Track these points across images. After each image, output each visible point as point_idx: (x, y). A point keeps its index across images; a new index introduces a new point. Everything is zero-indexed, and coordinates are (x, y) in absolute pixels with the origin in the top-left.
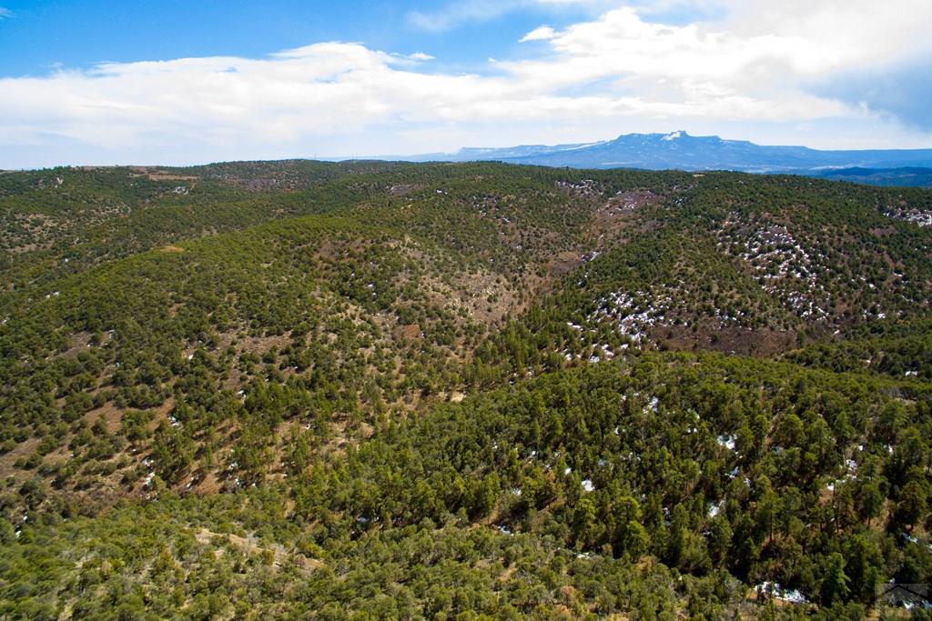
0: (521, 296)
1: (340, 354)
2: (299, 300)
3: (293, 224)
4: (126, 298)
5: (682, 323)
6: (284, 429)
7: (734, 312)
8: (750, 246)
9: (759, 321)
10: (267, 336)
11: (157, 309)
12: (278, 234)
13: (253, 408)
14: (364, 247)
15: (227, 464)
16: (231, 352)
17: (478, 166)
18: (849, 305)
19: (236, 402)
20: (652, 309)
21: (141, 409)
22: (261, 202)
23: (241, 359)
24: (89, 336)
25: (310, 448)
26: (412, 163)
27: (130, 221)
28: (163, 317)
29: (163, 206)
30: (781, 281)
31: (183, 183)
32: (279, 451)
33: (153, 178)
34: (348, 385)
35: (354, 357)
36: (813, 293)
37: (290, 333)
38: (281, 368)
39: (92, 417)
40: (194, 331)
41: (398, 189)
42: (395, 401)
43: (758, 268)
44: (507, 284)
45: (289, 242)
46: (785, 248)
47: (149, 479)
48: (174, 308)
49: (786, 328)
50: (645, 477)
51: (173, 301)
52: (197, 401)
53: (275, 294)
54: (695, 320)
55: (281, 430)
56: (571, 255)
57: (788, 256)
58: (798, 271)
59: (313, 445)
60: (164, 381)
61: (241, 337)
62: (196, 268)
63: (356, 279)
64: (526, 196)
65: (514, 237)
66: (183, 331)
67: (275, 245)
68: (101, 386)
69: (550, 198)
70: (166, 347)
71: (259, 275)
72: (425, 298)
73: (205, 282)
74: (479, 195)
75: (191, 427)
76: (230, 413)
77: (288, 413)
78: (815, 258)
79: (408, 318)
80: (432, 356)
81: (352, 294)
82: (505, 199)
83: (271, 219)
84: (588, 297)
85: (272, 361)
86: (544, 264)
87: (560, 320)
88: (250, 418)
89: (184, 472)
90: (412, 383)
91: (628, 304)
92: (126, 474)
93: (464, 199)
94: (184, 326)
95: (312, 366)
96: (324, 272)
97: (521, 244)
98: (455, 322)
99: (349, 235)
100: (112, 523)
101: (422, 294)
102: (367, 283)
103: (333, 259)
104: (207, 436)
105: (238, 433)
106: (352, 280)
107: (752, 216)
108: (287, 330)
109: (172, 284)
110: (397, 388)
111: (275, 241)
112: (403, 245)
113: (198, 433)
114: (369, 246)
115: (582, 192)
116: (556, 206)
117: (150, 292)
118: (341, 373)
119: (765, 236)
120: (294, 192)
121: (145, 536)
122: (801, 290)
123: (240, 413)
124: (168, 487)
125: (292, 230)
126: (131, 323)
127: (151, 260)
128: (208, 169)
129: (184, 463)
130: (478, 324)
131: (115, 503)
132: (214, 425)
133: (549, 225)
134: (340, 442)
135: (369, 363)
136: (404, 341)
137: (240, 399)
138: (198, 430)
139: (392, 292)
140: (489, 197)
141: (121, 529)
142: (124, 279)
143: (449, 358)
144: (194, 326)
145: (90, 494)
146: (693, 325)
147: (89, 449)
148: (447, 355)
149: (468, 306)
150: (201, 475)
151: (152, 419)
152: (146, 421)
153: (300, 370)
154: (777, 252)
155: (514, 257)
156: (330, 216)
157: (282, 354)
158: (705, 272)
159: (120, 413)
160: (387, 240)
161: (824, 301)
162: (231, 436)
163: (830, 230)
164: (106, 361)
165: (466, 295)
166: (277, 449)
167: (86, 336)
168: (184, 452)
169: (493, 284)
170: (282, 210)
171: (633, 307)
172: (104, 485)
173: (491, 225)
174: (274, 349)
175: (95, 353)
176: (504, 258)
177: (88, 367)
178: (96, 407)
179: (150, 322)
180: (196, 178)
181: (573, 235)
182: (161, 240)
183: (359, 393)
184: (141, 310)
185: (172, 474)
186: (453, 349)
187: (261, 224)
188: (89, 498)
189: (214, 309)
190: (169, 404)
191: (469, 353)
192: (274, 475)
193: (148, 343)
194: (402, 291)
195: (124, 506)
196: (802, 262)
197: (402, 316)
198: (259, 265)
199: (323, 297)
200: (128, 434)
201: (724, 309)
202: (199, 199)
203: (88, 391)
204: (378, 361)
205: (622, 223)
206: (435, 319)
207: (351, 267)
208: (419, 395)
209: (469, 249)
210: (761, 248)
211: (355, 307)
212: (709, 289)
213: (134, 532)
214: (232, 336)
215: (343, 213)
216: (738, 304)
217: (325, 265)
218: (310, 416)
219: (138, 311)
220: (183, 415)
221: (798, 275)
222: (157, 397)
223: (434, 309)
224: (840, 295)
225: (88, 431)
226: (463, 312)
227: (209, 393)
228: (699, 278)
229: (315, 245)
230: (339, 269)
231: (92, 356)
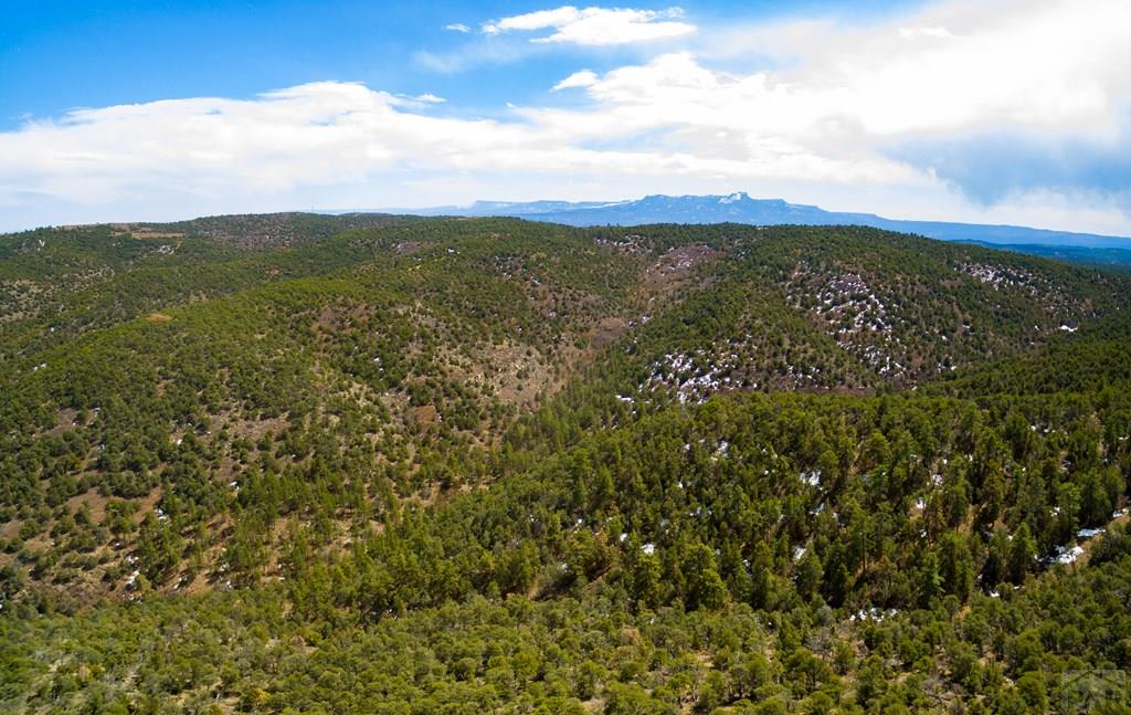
0: (557, 372)
1: (343, 440)
2: (295, 377)
3: (289, 287)
4: (111, 372)
5: (751, 385)
6: (280, 526)
7: (809, 369)
8: (823, 298)
9: (836, 377)
10: (262, 420)
11: (144, 386)
12: (273, 299)
13: (247, 502)
14: (368, 314)
15: (219, 564)
16: (223, 438)
17: (495, 222)
18: (924, 358)
19: (228, 494)
20: (715, 369)
21: (126, 498)
22: (253, 262)
23: (234, 446)
24: (75, 414)
25: (310, 547)
26: (421, 217)
27: (114, 285)
28: (150, 394)
29: (148, 268)
30: (857, 336)
31: (168, 242)
32: (276, 551)
33: (136, 236)
34: (353, 476)
35: (359, 444)
36: (890, 346)
37: (286, 414)
38: (277, 456)
39: (75, 504)
40: (183, 412)
41: (405, 247)
42: (409, 495)
43: (832, 322)
44: (540, 357)
45: (285, 308)
46: (859, 298)
47: (132, 578)
48: (162, 385)
49: (865, 385)
50: (718, 528)
51: (161, 377)
52: (186, 492)
53: (270, 370)
54: (766, 380)
55: (277, 528)
56: (617, 322)
57: (863, 308)
58: (874, 323)
59: (315, 545)
60: (150, 468)
61: (233, 420)
62: (185, 339)
63: (360, 352)
64: (559, 255)
65: (545, 302)
66: (172, 412)
67: (270, 312)
68: (86, 470)
69: (588, 257)
70: (153, 430)
71: (253, 348)
72: (442, 373)
73: (195, 355)
74: (503, 255)
75: (179, 522)
76: (222, 507)
77: (286, 509)
78: (890, 308)
79: (422, 398)
80: (453, 444)
81: (355, 370)
82: (534, 257)
83: (265, 282)
84: (639, 362)
85: (268, 449)
86: (584, 334)
87: (606, 392)
88: (243, 513)
89: (171, 572)
90: (429, 473)
91: (687, 366)
92: (108, 570)
93: (484, 260)
94: (173, 406)
95: (312, 454)
96: (324, 345)
97: (555, 310)
98: (479, 402)
99: (351, 301)
100: (91, 624)
101: (437, 368)
102: (372, 356)
103: (333, 330)
104: (196, 533)
105: (231, 530)
106: (356, 353)
107: (823, 265)
108: (284, 411)
109: (159, 358)
110: (411, 480)
111: (269, 308)
112: (413, 311)
113: (187, 529)
114: (373, 312)
115: (627, 250)
116: (596, 266)
117: (136, 366)
118: (345, 461)
119: (838, 286)
120: (289, 250)
121: (128, 640)
122: (877, 344)
123: (233, 508)
124: (153, 587)
125: (288, 295)
126: (117, 400)
127: (137, 330)
128: (194, 224)
129: (171, 562)
130: (506, 404)
131: (96, 601)
132: (205, 520)
133: (587, 286)
134: (345, 542)
135: (377, 451)
136: (418, 426)
137: (233, 491)
138: (187, 525)
139: (403, 366)
140: (514, 255)
141: (100, 632)
142: (110, 352)
143: (472, 446)
144: (183, 406)
145: (68, 589)
146: (764, 386)
147: (70, 539)
148: (470, 442)
149: (494, 383)
150: (190, 576)
151: (137, 511)
152: (131, 512)
153: (298, 458)
154: (851, 303)
155: (547, 326)
156: (330, 279)
157: (278, 439)
158: (774, 325)
159: (104, 501)
160: (394, 306)
161: (901, 354)
162: (223, 533)
163: (904, 279)
164: (91, 442)
165: (490, 370)
166: (273, 549)
167: (72, 413)
168: (172, 550)
169: (523, 356)
170: (277, 272)
171: (693, 369)
172: (84, 581)
173: (518, 289)
174: (270, 434)
175: (80, 433)
176: (535, 326)
177: (73, 448)
178: (80, 493)
179: (137, 400)
180: (181, 235)
181: (618, 298)
182: (147, 307)
183: (366, 486)
184: (127, 386)
185: (158, 573)
186: (477, 434)
187: (253, 288)
188: (68, 593)
189: (204, 387)
190: (156, 495)
191: (497, 439)
192: (270, 578)
193: (134, 424)
194: (413, 365)
195: (105, 606)
196: (878, 312)
197: (415, 395)
198: (252, 336)
199: (322, 373)
200: (112, 525)
201: (797, 365)
202: (186, 259)
203: (73, 475)
204: (387, 449)
205: (676, 283)
206: (453, 398)
207: (354, 338)
208: (438, 488)
209: (492, 318)
210: (835, 299)
211: (359, 386)
212: (780, 344)
213: (115, 635)
214: (224, 419)
215: (343, 275)
216: (813, 359)
217: (325, 336)
218: (310, 512)
219: (125, 388)
220: (171, 508)
221: (874, 328)
222: (143, 486)
223: (453, 386)
224: (916, 348)
225: (70, 519)
226: (487, 391)
227: (199, 484)
228: (768, 331)
229: (313, 312)
230: (341, 341)
231: (77, 436)
